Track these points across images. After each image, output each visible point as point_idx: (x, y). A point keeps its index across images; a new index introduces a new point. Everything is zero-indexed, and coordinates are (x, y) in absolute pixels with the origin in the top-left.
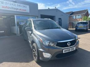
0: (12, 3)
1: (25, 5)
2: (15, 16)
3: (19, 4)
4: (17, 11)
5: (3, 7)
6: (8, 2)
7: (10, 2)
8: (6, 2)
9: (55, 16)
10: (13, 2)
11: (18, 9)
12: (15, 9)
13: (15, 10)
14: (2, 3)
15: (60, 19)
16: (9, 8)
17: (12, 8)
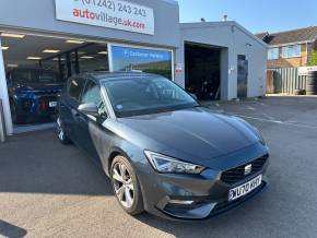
2: (109, 45)
3: (122, 3)
5: (76, 13)
11: (120, 21)
12: (111, 20)
15: (242, 57)
16: (93, 16)
17: (104, 17)
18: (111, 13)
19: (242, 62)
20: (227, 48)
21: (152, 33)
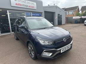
1: (33, 3)
5: (16, 4)
12: (25, 6)
15: (59, 15)
18: (25, 4)
20: (55, 12)
21: (36, 9)
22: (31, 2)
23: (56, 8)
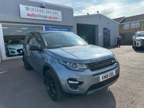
0: (39, 8)
1: (56, 11)
3: (48, 10)
4: (46, 19)
5: (28, 15)
6: (34, 8)
7: (36, 8)
8: (32, 7)
9: (97, 25)
10: (41, 7)
11: (46, 17)
12: (43, 17)
13: (43, 19)
14: (28, 9)
16: (35, 16)
17: (40, 16)
18: (43, 14)
19: (106, 31)
21: (61, 21)
22: (52, 11)
23: (100, 18)
